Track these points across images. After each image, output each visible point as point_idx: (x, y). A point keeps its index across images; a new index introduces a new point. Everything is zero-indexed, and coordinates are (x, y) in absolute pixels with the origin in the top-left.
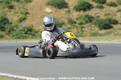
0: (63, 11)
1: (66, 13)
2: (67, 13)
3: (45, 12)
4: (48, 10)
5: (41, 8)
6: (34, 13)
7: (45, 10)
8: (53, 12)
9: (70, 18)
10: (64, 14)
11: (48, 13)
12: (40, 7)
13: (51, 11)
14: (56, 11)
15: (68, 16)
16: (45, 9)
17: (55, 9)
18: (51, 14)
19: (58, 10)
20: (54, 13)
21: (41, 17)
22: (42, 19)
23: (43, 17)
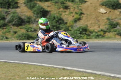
0: (117, 12)
1: (120, 14)
3: (100, 12)
4: (103, 10)
5: (96, 9)
6: (88, 13)
7: (99, 11)
8: (108, 12)
10: (118, 15)
11: (103, 13)
12: (95, 8)
13: (105, 12)
14: (110, 11)
16: (99, 9)
17: (109, 10)
18: (105, 15)
19: (112, 10)
20: (109, 13)
21: (95, 17)
22: (97, 19)
23: (97, 17)
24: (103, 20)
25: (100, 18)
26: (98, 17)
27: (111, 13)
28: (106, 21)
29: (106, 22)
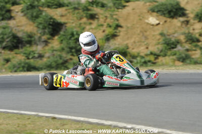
0: (177, 22)
1: (182, 25)
2: (184, 26)
3: (148, 24)
4: (153, 20)
5: (141, 18)
6: (129, 25)
7: (147, 21)
8: (161, 23)
9: (189, 33)
10: (179, 27)
11: (153, 25)
12: (139, 16)
13: (157, 22)
14: (165, 22)
15: (185, 30)
16: (147, 19)
17: (163, 19)
18: (156, 27)
19: (169, 20)
20: (163, 24)
21: (141, 32)
22: (143, 35)
23: (143, 31)
24: (154, 35)
25: (148, 33)
26: (146, 32)
27: (167, 25)
28: (158, 37)
29: (159, 40)
